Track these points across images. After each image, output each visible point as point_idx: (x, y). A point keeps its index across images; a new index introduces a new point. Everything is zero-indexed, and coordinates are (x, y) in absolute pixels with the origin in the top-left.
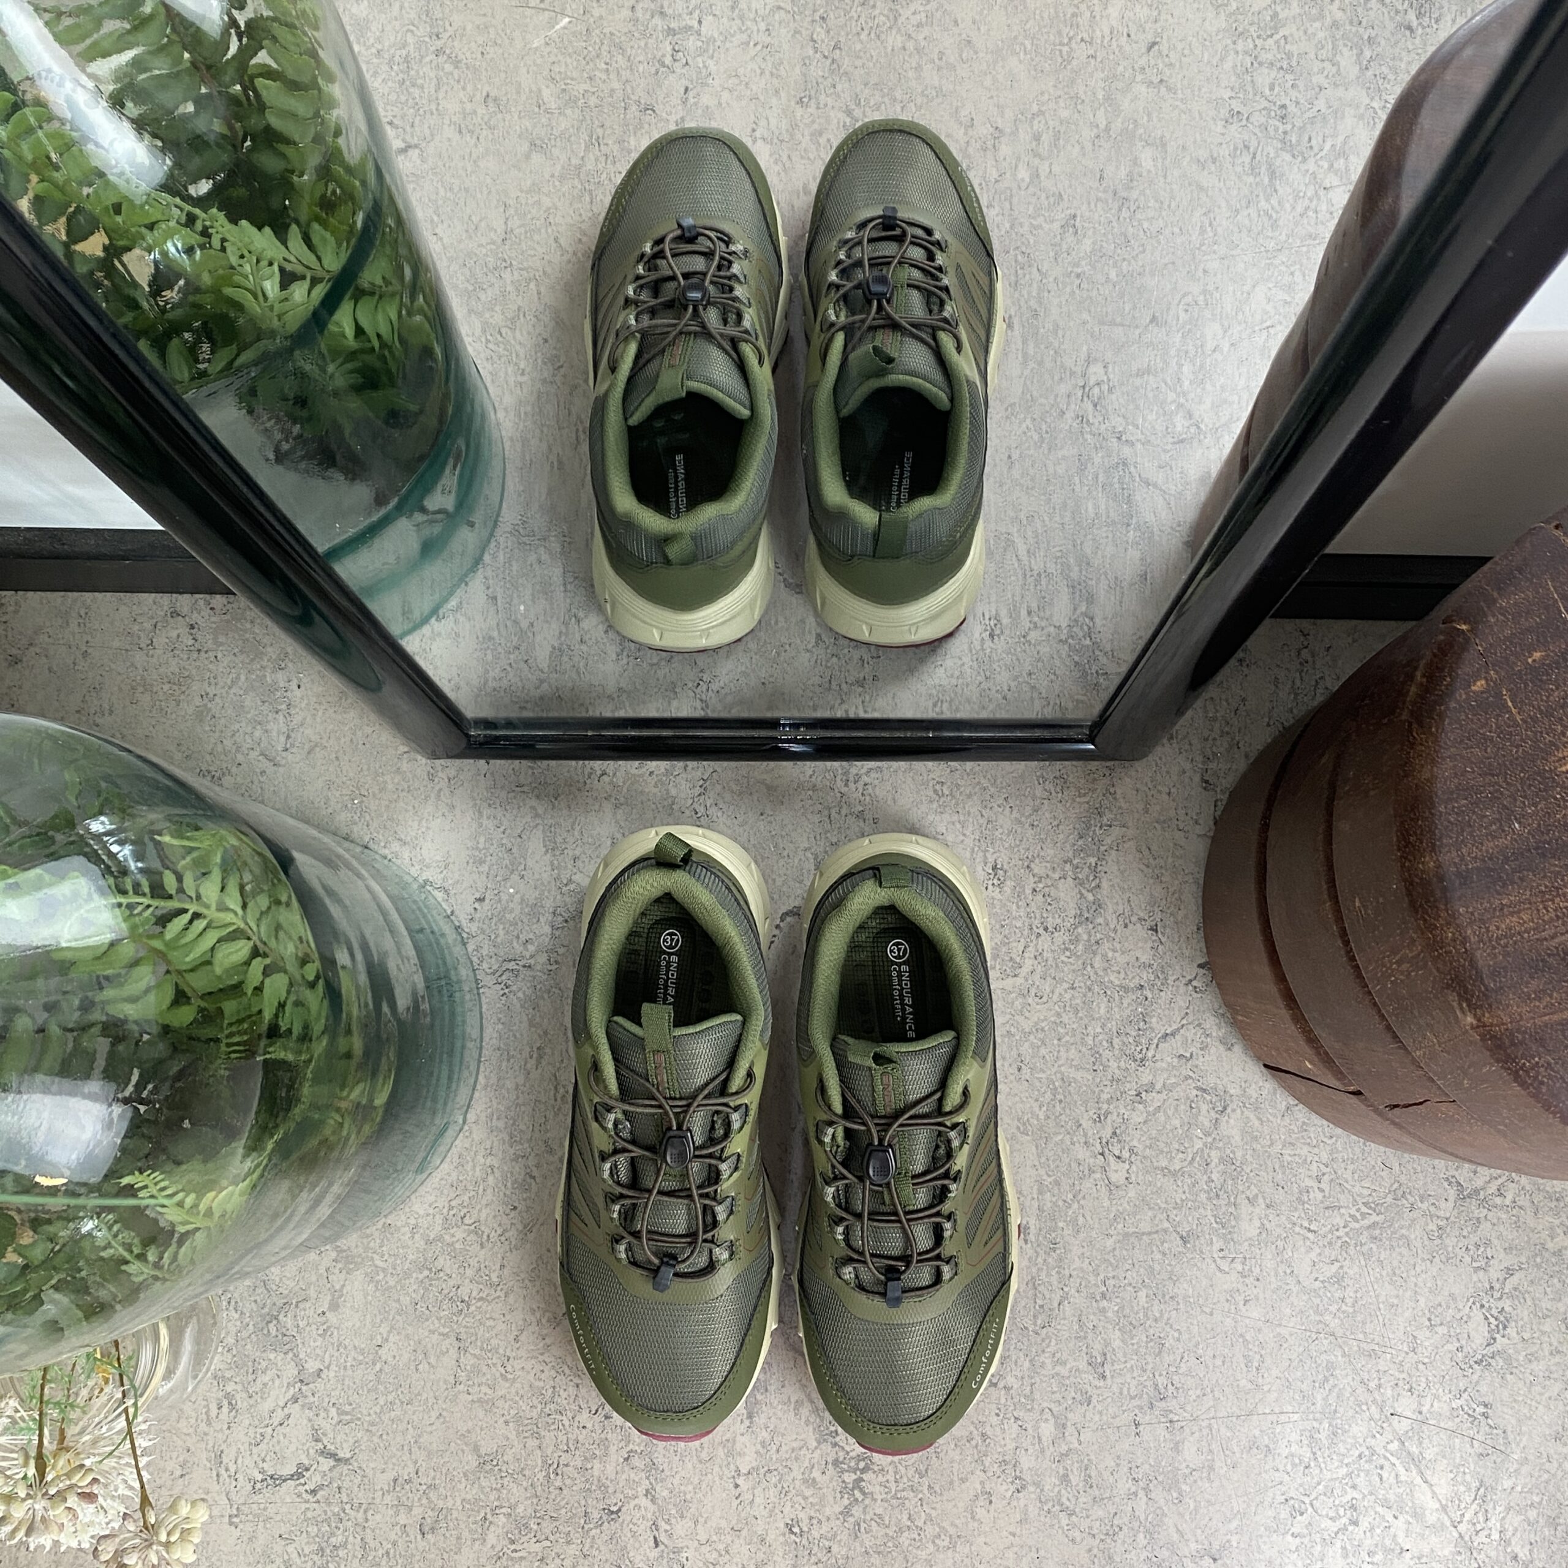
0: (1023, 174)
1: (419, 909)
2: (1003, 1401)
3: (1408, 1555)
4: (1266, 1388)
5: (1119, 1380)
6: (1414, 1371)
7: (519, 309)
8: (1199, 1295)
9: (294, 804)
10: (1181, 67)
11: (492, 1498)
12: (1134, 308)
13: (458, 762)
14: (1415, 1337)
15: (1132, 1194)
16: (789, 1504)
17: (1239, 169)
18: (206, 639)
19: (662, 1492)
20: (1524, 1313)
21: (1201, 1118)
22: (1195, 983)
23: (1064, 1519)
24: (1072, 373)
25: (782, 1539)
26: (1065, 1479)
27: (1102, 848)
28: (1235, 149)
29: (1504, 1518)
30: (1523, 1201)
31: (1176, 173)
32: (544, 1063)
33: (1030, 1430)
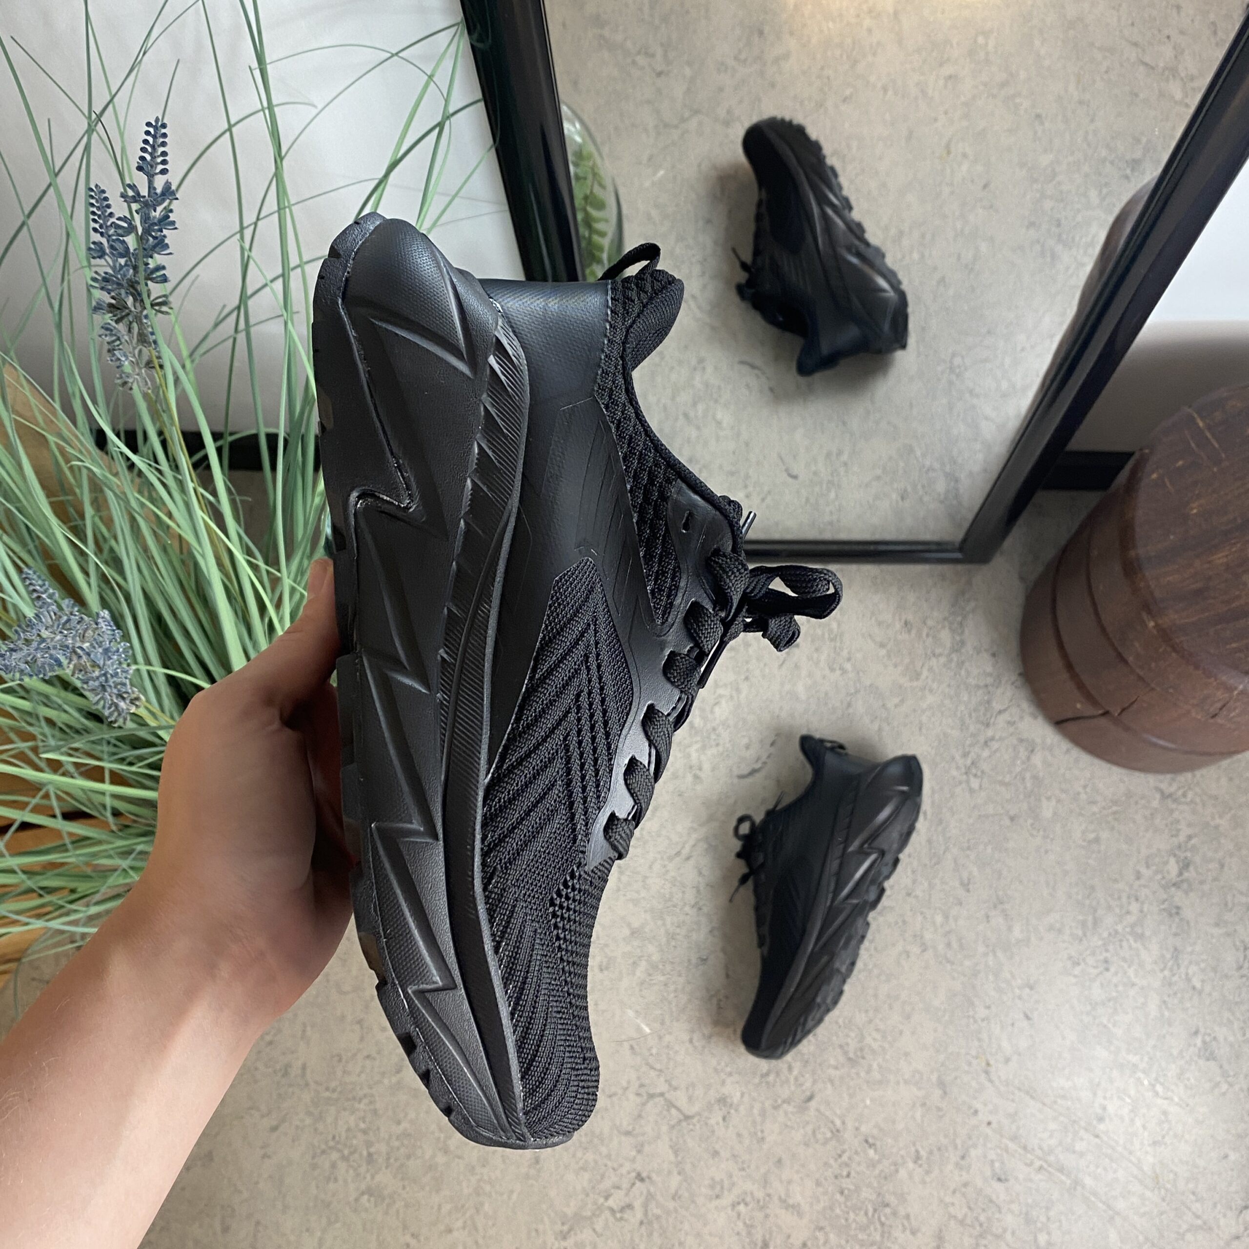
5: (978, 893)
8: (1020, 849)
11: (638, 951)
12: (978, 326)
15: (983, 795)
20: (1198, 859)
21: (1020, 755)
22: (1016, 684)
23: (949, 967)
24: (944, 361)
26: (949, 945)
27: (965, 612)
29: (1188, 967)
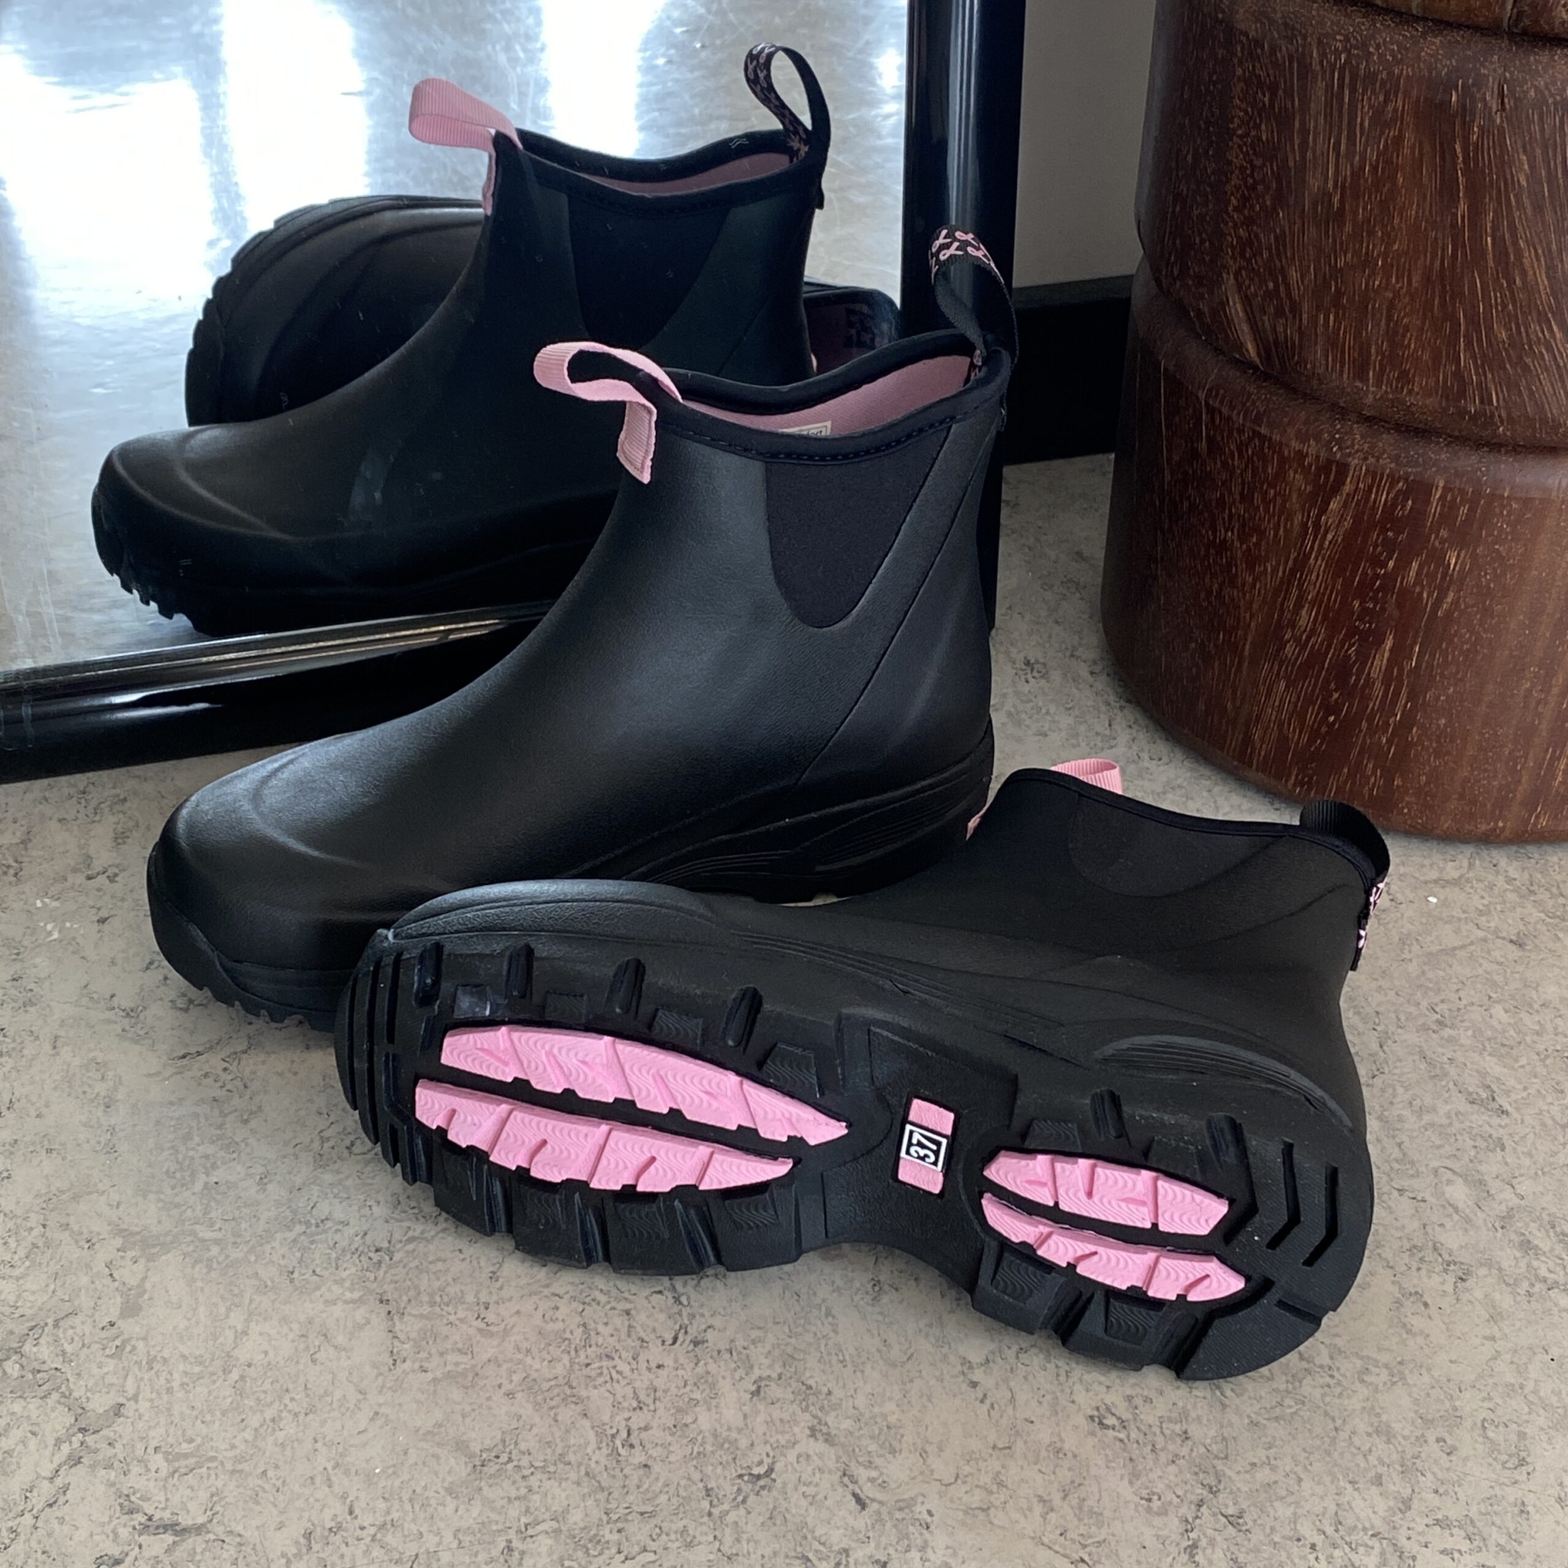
16: (1078, 1386)
19: (839, 1423)
33: (1431, 1200)
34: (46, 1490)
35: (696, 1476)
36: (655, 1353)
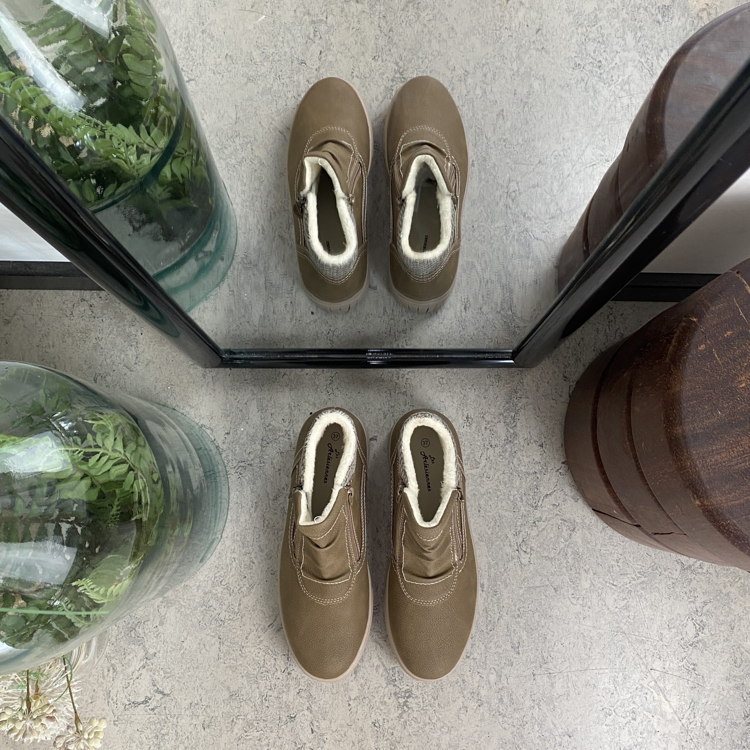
0: (479, 92)
1: (199, 438)
2: (472, 665)
3: (659, 734)
4: (593, 658)
5: (526, 655)
6: (661, 649)
7: (243, 158)
8: (562, 615)
9: (140, 389)
10: (552, 41)
11: (236, 711)
12: (531, 156)
13: (216, 369)
14: (662, 634)
15: (531, 569)
16: (373, 713)
17: (579, 90)
18: (98, 311)
19: (315, 708)
20: (712, 622)
21: (563, 533)
22: (560, 471)
23: (501, 719)
24: (502, 186)
25: (370, 729)
26: (501, 700)
27: (517, 408)
28: (578, 81)
29: (702, 717)
30: (711, 571)
31: (550, 91)
32: (258, 509)
33: (485, 678)
34: (136, 674)
35: (278, 713)
36: (279, 674)
